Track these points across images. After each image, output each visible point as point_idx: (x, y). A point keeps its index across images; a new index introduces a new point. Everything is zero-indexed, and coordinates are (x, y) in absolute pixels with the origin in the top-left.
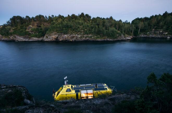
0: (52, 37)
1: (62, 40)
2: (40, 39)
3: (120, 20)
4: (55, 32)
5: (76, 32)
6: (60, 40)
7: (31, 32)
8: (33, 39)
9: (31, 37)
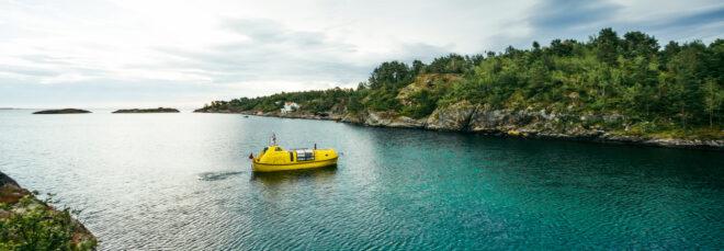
0: (451, 118)
1: (484, 131)
2: (419, 123)
3: (672, 43)
4: (464, 101)
5: (542, 100)
6: (477, 129)
7: (404, 102)
8: (402, 121)
9: (401, 115)
